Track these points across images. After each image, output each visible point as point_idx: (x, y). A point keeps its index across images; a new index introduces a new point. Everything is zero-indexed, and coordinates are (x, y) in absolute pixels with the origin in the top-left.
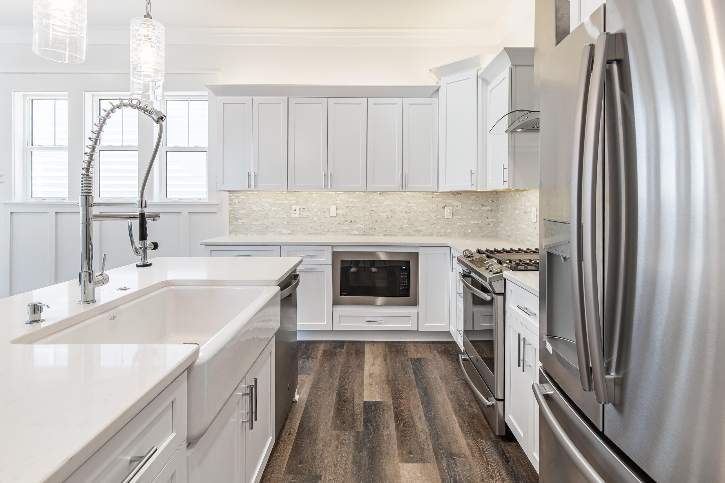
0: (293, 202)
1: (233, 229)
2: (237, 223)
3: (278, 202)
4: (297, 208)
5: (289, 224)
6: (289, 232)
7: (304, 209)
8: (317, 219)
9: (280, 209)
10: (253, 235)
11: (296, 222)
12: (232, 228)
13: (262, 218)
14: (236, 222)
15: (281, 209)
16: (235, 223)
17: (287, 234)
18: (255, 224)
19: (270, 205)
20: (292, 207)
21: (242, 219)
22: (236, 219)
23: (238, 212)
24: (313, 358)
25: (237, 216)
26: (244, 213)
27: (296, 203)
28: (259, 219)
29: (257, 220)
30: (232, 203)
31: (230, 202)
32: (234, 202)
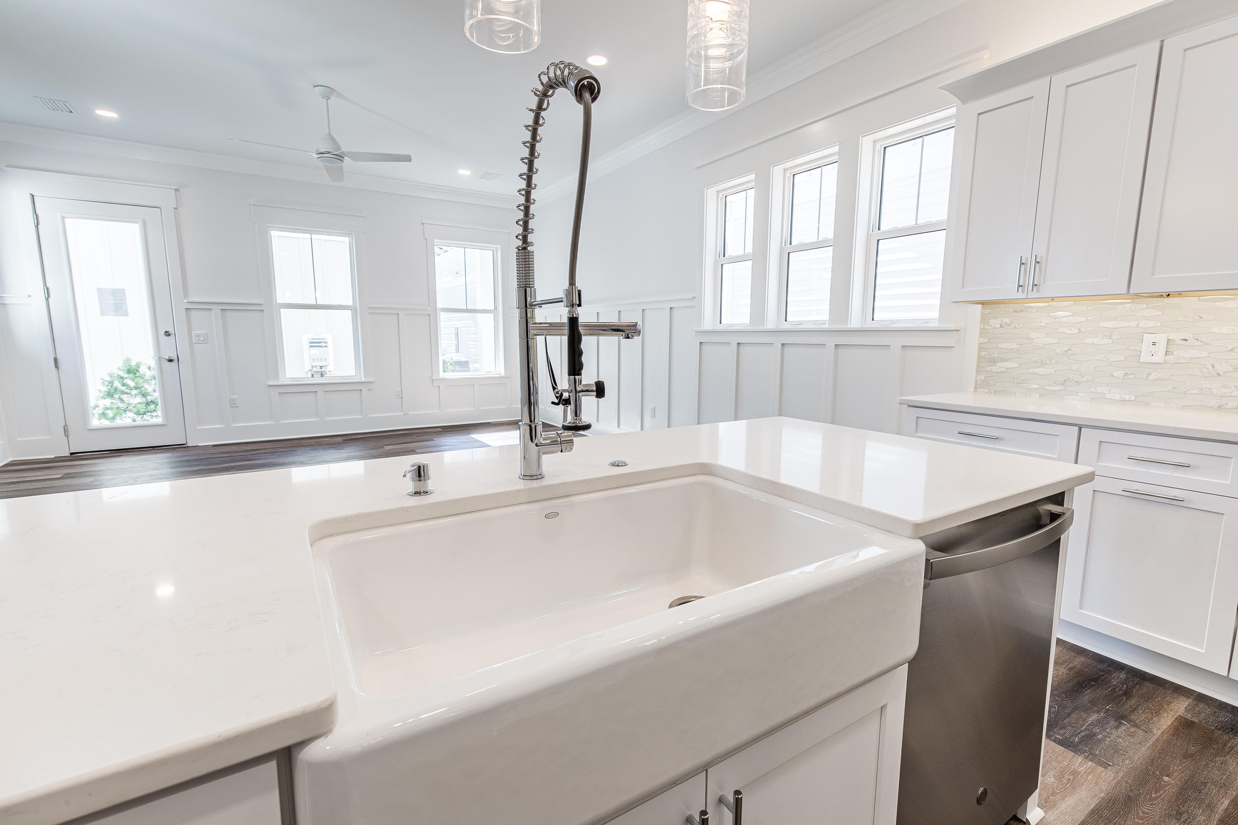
0: (1151, 324)
1: (983, 381)
2: (995, 369)
3: (1102, 324)
4: (1162, 339)
5: (1131, 376)
6: (1127, 397)
7: (1186, 340)
8: (1231, 369)
9: (1107, 341)
10: (1029, 394)
11: (1154, 374)
12: (983, 378)
13: (1054, 361)
14: (993, 367)
15: (1110, 341)
16: (989, 369)
17: (1123, 401)
18: (1036, 374)
19: (1080, 331)
20: (1145, 335)
21: (1006, 360)
22: (993, 361)
23: (1000, 346)
24: (1136, 726)
25: (995, 355)
26: (1011, 349)
27: (1159, 325)
28: (1048, 362)
29: (1043, 364)
30: (988, 328)
31: (982, 325)
32: (991, 326)
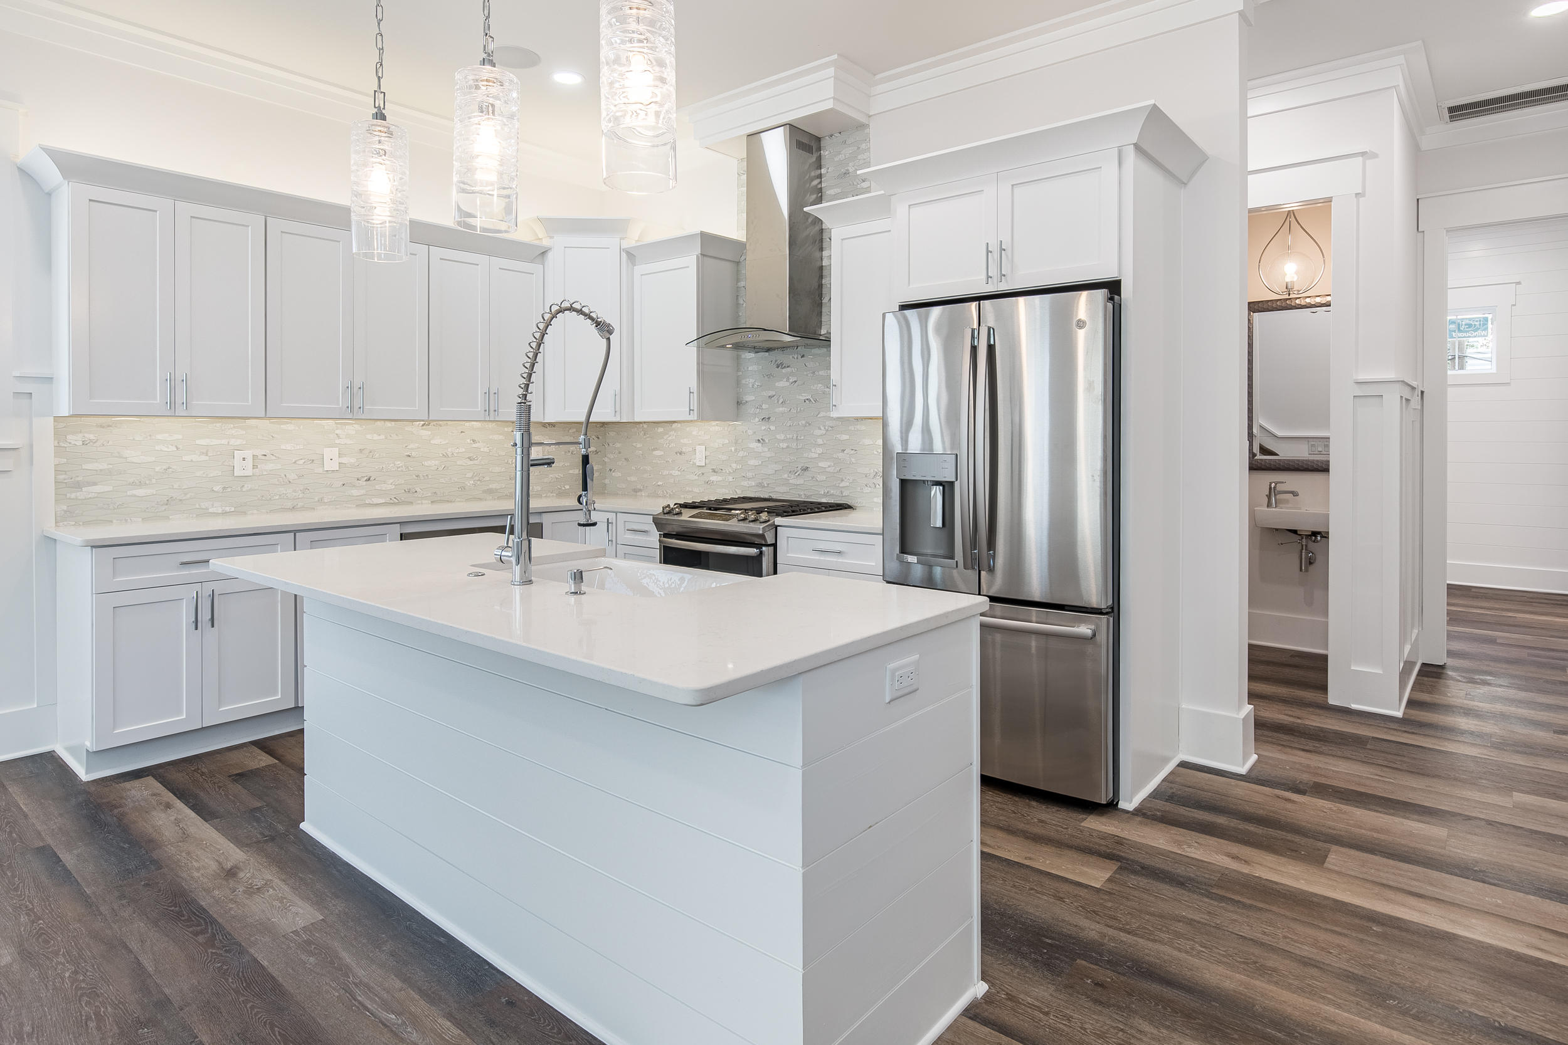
0: (239, 442)
1: (65, 511)
2: (80, 495)
3: (198, 442)
4: (248, 454)
5: (229, 490)
6: (227, 509)
7: (265, 455)
8: (296, 477)
9: (204, 458)
10: (129, 520)
11: (246, 486)
12: (65, 508)
13: (154, 481)
14: (78, 494)
15: (207, 458)
16: (73, 496)
17: (225, 513)
18: (135, 496)
19: (177, 448)
20: (235, 451)
21: (95, 484)
22: (78, 486)
23: (84, 467)
25: (80, 479)
26: (101, 470)
27: (244, 443)
28: (147, 482)
29: (141, 484)
30: (63, 445)
31: (56, 442)
32: (70, 443)
